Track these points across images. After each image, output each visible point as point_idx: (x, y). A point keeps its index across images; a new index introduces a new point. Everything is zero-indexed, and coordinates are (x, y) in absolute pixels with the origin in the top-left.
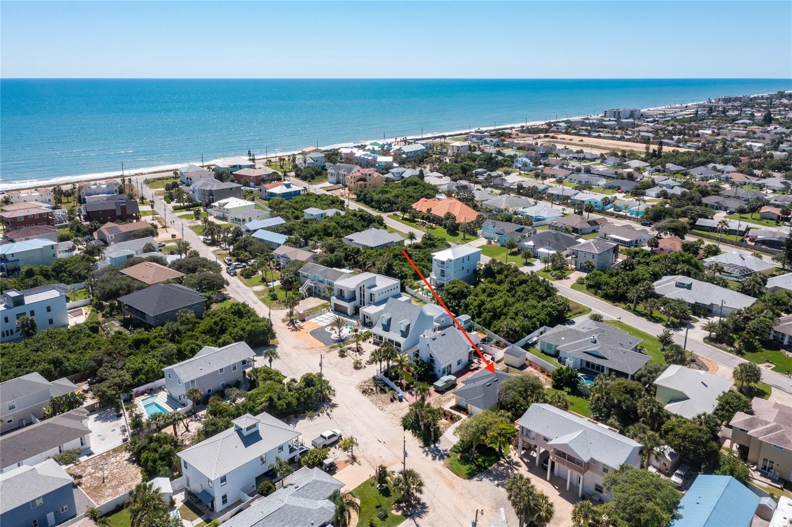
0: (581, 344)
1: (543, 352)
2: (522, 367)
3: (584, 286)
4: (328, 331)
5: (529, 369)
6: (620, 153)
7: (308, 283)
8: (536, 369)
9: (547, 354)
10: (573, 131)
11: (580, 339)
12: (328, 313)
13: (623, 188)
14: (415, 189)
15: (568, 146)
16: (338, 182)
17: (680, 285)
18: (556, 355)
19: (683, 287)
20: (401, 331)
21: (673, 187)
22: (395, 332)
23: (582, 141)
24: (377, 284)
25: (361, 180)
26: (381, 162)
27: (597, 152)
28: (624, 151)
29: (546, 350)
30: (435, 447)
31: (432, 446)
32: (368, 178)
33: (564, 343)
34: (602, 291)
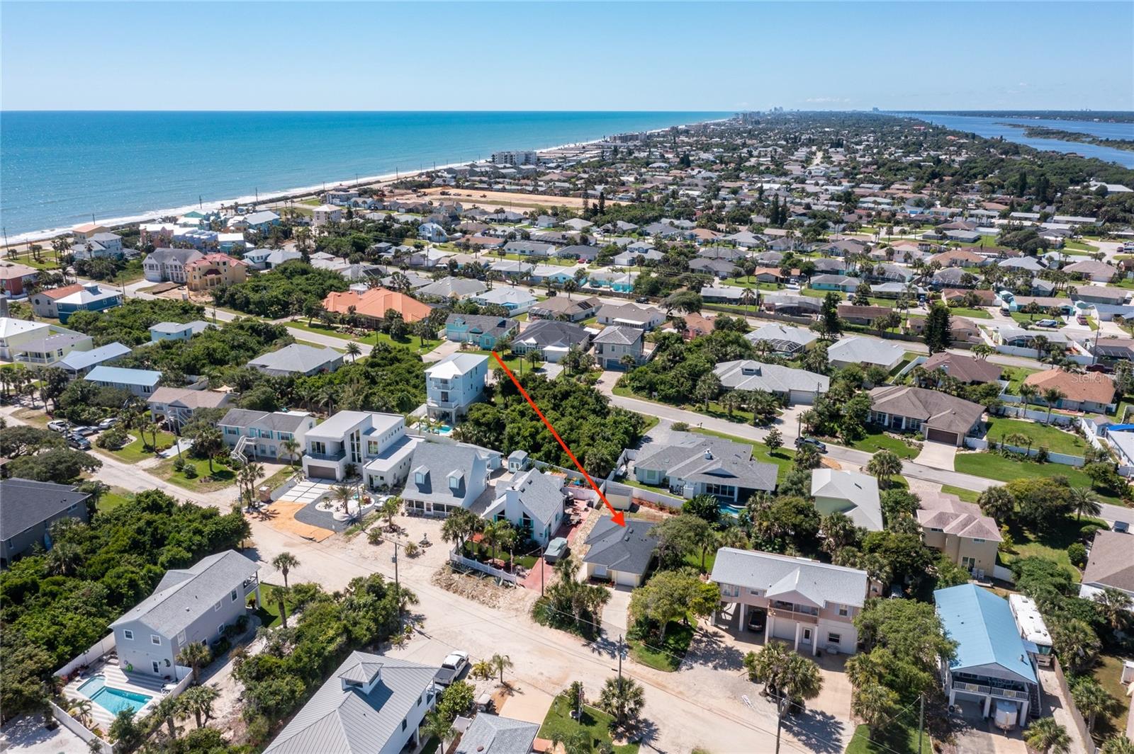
0: (694, 464)
1: (642, 483)
2: (633, 508)
3: (629, 389)
4: (323, 509)
5: (642, 509)
6: (550, 212)
7: (242, 442)
8: (650, 506)
9: (650, 485)
10: (467, 184)
11: (689, 457)
12: (302, 483)
13: (583, 256)
14: (307, 279)
15: (477, 205)
16: (164, 279)
17: (747, 372)
18: (664, 484)
19: (752, 374)
20: (452, 489)
21: (646, 251)
22: (442, 491)
23: (484, 196)
24: (374, 426)
25: (210, 272)
26: (225, 242)
27: (520, 211)
28: (554, 208)
29: (646, 480)
30: (602, 639)
31: (599, 639)
32: (222, 268)
33: (670, 467)
34: (659, 393)
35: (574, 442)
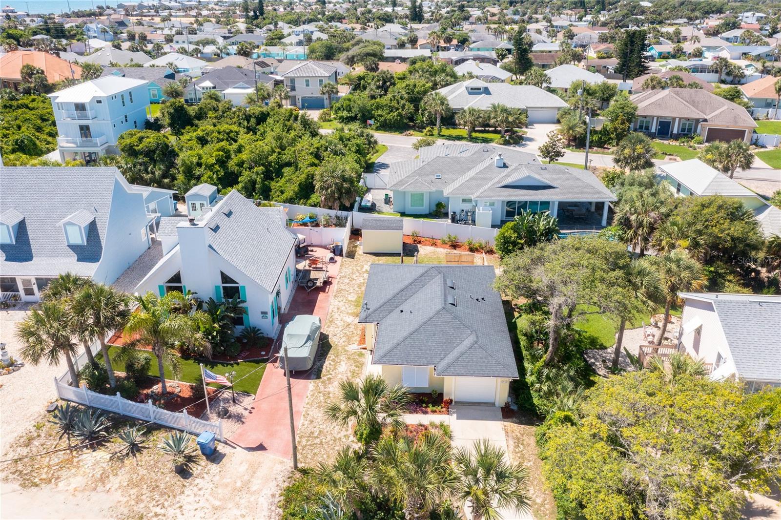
0: (483, 176)
1: (405, 214)
2: (410, 250)
6: (214, 20)
11: (469, 169)
17: (474, 91)
19: (481, 93)
20: (74, 247)
21: (312, 33)
22: (54, 254)
29: (409, 209)
33: (446, 184)
34: (376, 120)
35: (289, 164)
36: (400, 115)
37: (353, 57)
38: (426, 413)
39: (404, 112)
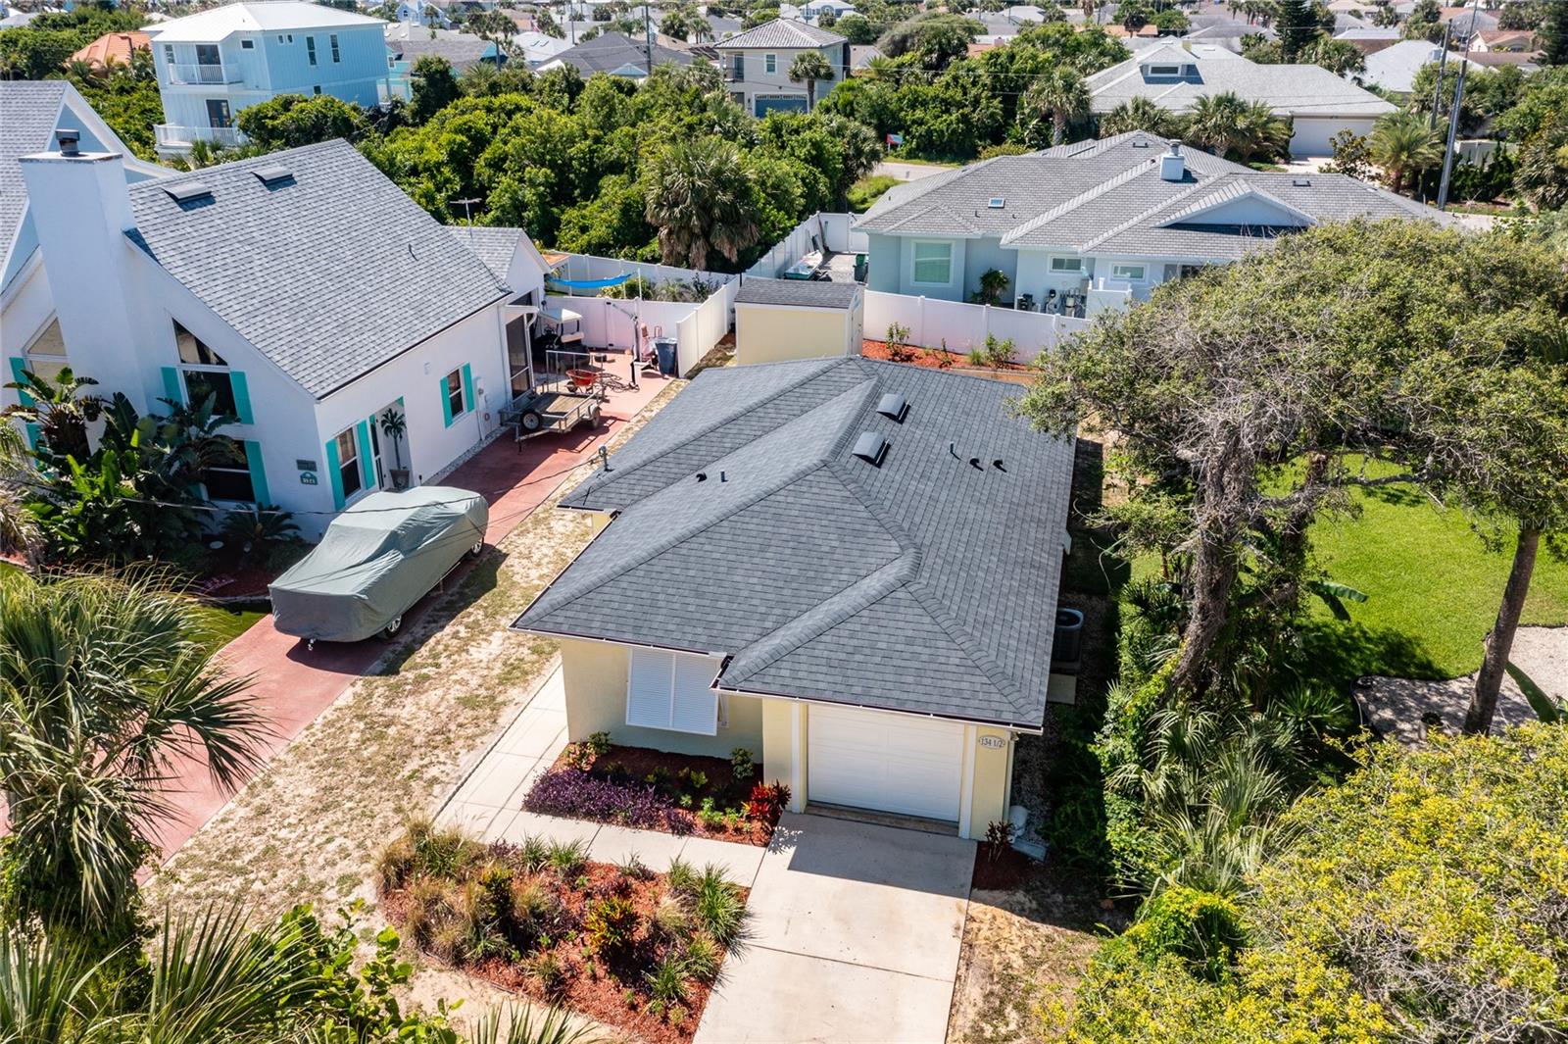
0: (1121, 200)
11: (1086, 188)
17: (1158, 76)
18: (989, 294)
19: (1173, 82)
33: (1015, 220)
34: (908, 133)
36: (965, 119)
37: (905, 39)
38: (683, 829)
39: (975, 116)
